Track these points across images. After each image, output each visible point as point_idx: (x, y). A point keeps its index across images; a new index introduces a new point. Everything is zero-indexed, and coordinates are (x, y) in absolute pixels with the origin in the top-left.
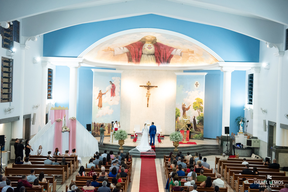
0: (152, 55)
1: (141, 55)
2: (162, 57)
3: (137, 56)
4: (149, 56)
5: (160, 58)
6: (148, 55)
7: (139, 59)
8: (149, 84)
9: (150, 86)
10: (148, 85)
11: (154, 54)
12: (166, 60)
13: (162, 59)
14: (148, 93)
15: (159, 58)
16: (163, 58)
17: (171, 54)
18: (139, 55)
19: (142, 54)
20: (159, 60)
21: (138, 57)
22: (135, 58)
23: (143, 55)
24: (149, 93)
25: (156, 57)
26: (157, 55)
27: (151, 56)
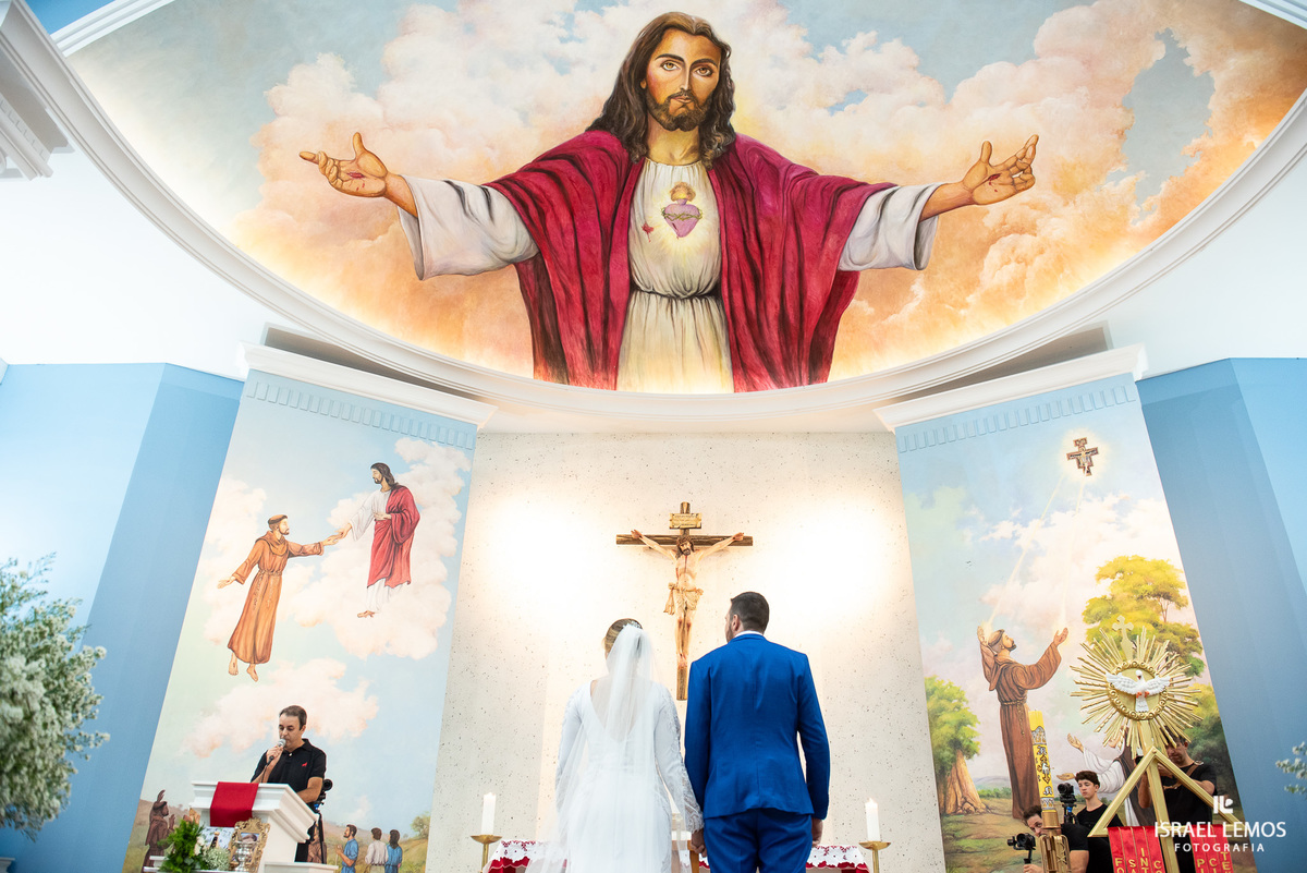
0: (699, 295)
1: (625, 296)
2: (772, 311)
3: (597, 307)
4: (683, 311)
5: (760, 326)
6: (672, 298)
7: (613, 346)
8: (685, 521)
9: (692, 533)
10: (677, 532)
11: (715, 293)
12: (801, 336)
13: (773, 336)
14: (680, 585)
15: (749, 322)
16: (782, 318)
17: (844, 267)
18: (607, 302)
19: (633, 287)
20: (757, 347)
21: (605, 323)
22: (582, 332)
23: (637, 306)
24: (691, 583)
25: (731, 323)
26: (737, 295)
27: (698, 304)
